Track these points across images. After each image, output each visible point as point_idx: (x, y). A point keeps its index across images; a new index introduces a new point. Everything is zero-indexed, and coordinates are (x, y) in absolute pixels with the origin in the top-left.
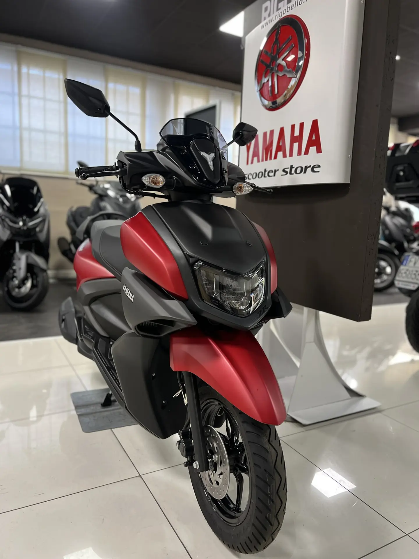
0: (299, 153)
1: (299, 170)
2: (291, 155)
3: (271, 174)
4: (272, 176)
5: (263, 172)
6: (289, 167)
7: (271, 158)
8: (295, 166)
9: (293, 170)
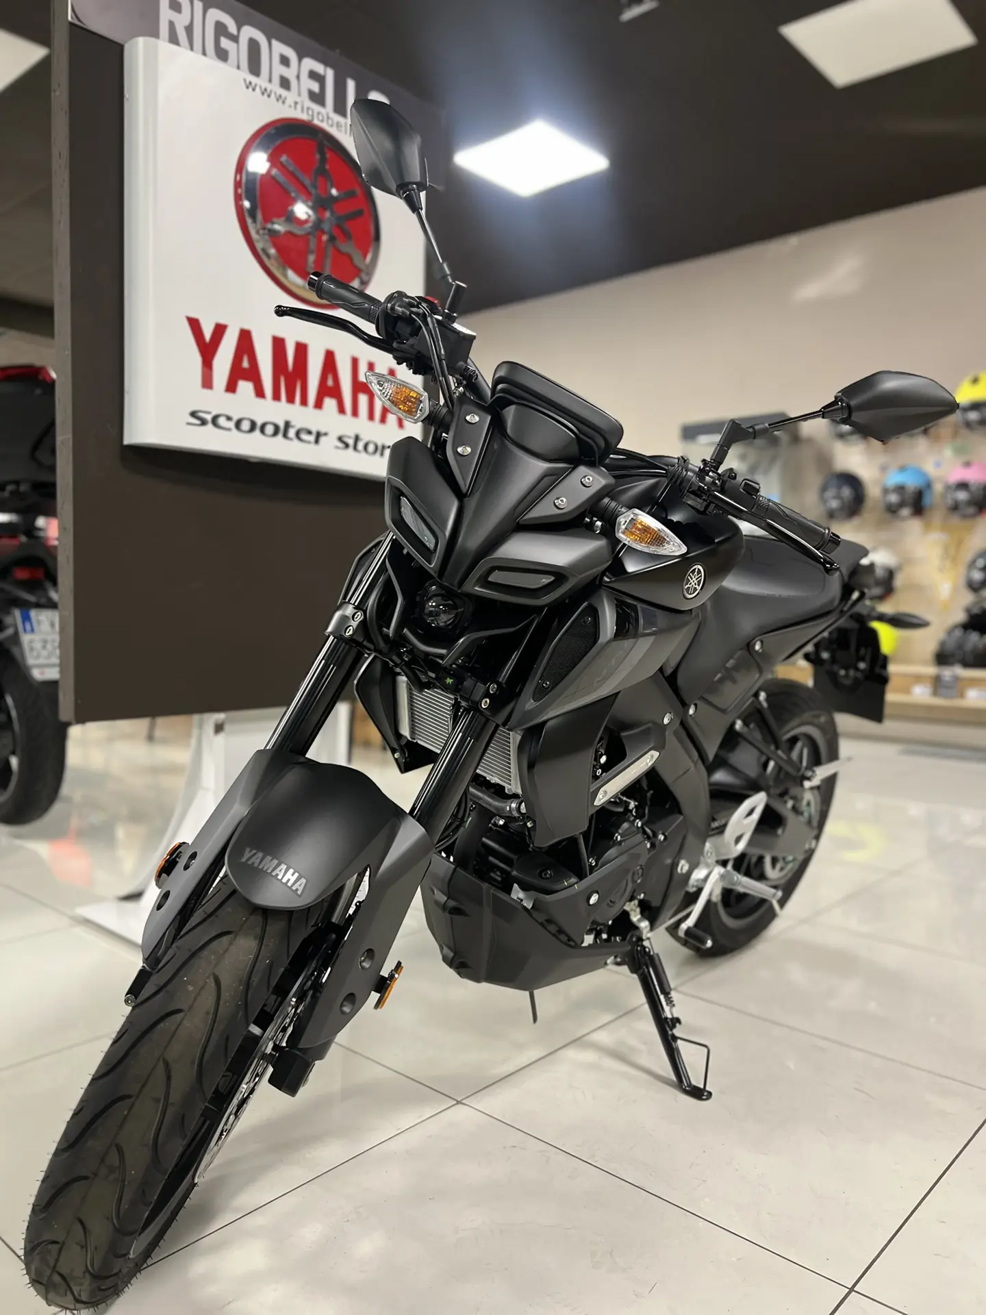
0: (371, 416)
1: (371, 448)
2: (355, 413)
3: (304, 436)
4: (309, 442)
5: (282, 425)
6: (353, 435)
7: (304, 402)
8: (365, 438)
9: (360, 446)
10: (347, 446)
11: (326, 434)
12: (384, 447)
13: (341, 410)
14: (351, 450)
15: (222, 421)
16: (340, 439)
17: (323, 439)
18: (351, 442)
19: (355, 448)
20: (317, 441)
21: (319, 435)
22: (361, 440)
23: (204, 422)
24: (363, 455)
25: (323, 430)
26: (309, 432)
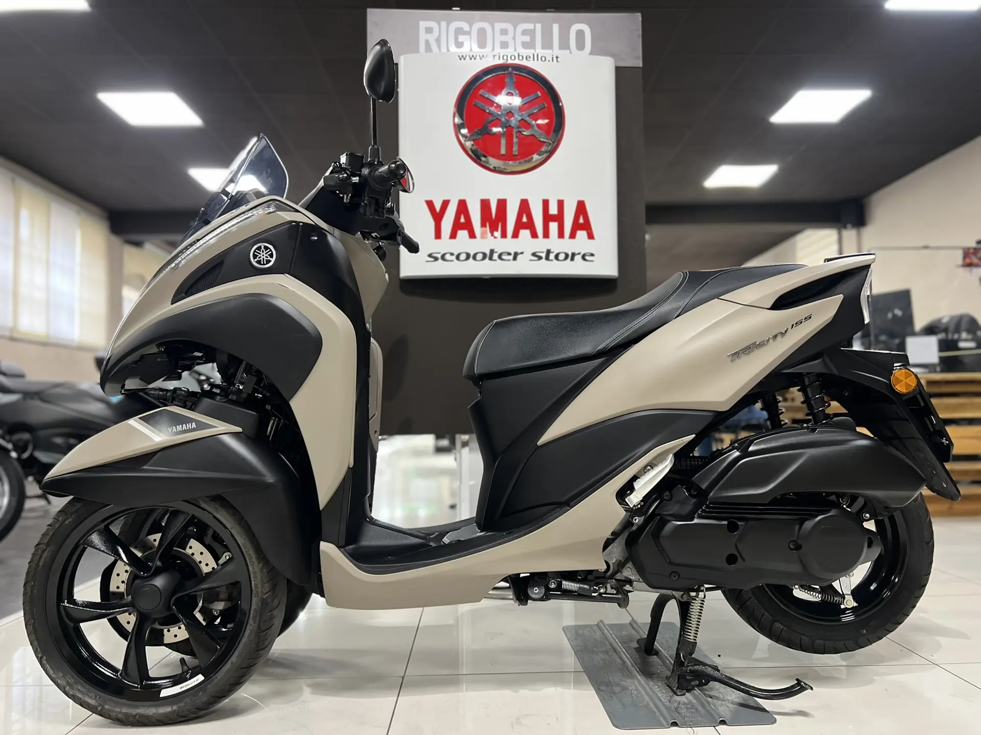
15: (448, 257)
23: (436, 259)
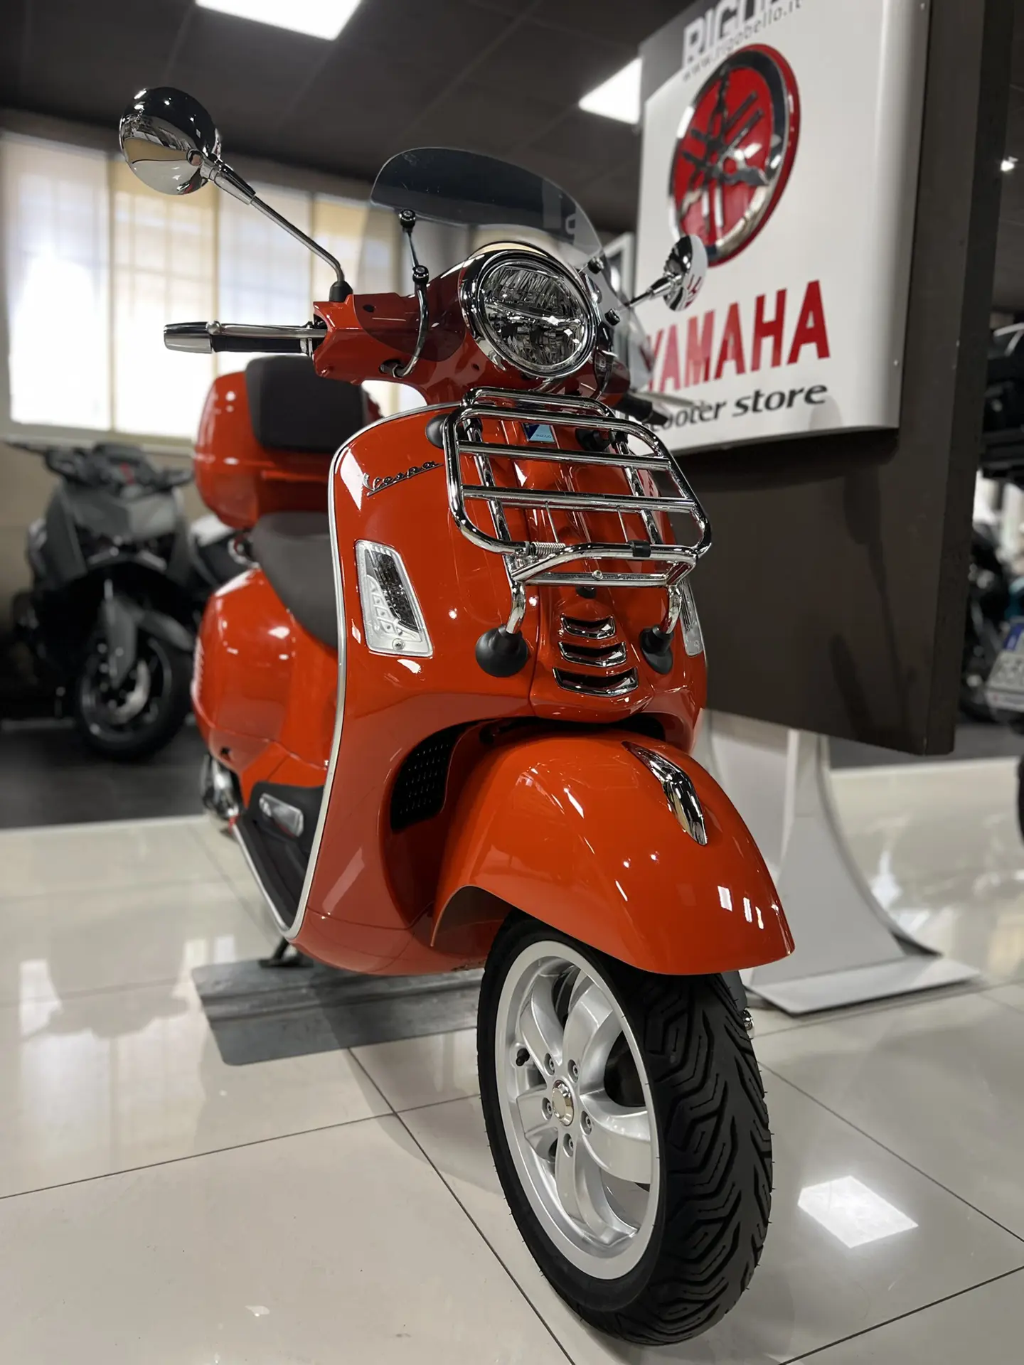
10: (745, 408)
11: (724, 404)
12: (793, 394)
13: (740, 369)
14: (750, 413)
16: (739, 404)
17: (722, 411)
18: (749, 403)
19: (755, 409)
20: (716, 416)
21: (718, 406)
22: (762, 395)
24: (765, 412)
25: (721, 401)
26: (710, 408)
